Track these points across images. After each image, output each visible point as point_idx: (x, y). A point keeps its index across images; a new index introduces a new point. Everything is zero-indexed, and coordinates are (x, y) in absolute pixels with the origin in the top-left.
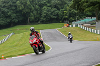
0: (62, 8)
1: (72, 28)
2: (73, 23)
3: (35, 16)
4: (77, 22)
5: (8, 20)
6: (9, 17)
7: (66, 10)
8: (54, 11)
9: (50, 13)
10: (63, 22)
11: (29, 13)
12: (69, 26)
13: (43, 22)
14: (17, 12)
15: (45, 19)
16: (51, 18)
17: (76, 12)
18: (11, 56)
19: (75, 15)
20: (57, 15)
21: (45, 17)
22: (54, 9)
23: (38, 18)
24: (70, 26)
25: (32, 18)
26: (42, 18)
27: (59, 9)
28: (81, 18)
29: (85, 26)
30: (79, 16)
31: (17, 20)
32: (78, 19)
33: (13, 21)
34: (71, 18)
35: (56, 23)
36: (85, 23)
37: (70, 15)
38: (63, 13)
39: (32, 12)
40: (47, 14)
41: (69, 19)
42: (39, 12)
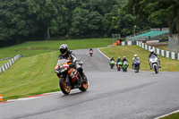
0: (109, 12)
1: (126, 48)
2: (128, 38)
3: (60, 24)
4: (135, 37)
5: (12, 32)
6: (14, 26)
7: (116, 15)
8: (94, 17)
9: (87, 19)
10: (110, 36)
11: (50, 19)
12: (120, 44)
13: (74, 36)
14: (28, 17)
15: (78, 30)
16: (88, 29)
17: (134, 18)
18: (16, 97)
19: (132, 23)
20: (100, 23)
21: (78, 26)
22: (94, 13)
23: (65, 28)
24: (123, 43)
25: (55, 28)
26: (72, 29)
27: (103, 14)
28: (142, 29)
29: (148, 45)
30: (139, 25)
31: (28, 32)
32: (137, 32)
33: (20, 33)
34: (124, 29)
35: (97, 37)
36: (150, 38)
37: (123, 25)
38: (111, 20)
39: (55, 17)
40: (81, 21)
41: (121, 30)
42: (67, 18)
